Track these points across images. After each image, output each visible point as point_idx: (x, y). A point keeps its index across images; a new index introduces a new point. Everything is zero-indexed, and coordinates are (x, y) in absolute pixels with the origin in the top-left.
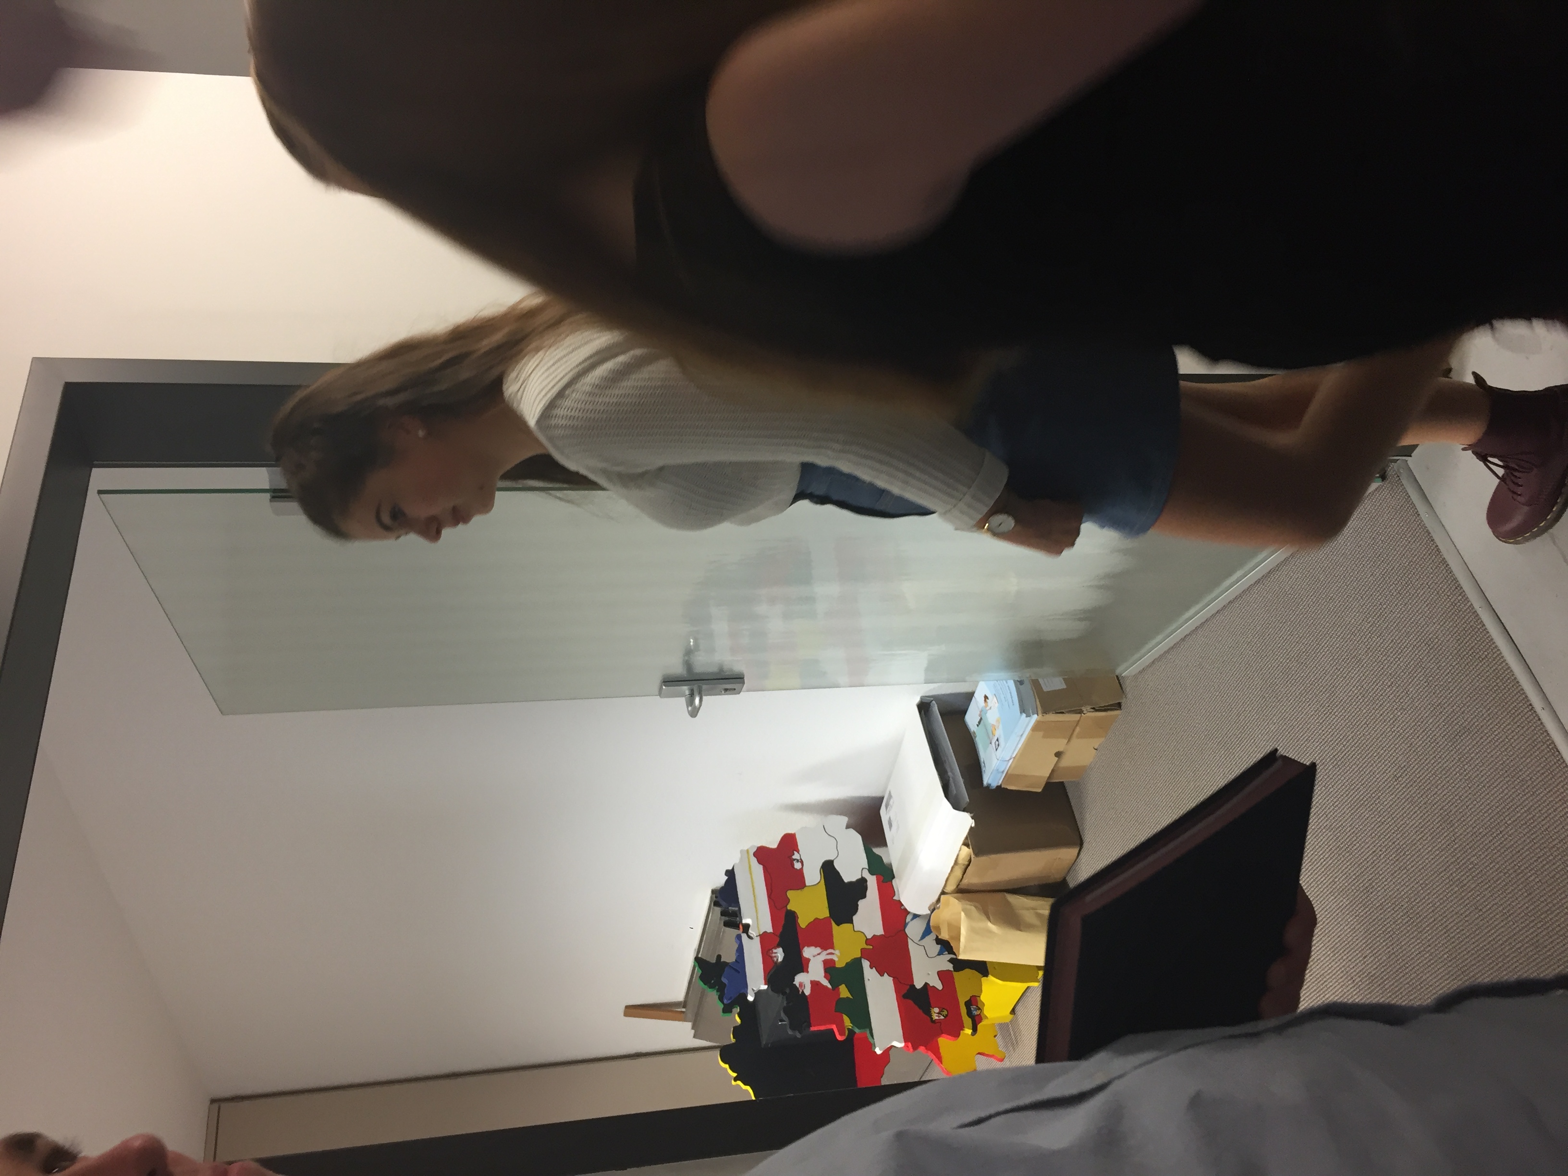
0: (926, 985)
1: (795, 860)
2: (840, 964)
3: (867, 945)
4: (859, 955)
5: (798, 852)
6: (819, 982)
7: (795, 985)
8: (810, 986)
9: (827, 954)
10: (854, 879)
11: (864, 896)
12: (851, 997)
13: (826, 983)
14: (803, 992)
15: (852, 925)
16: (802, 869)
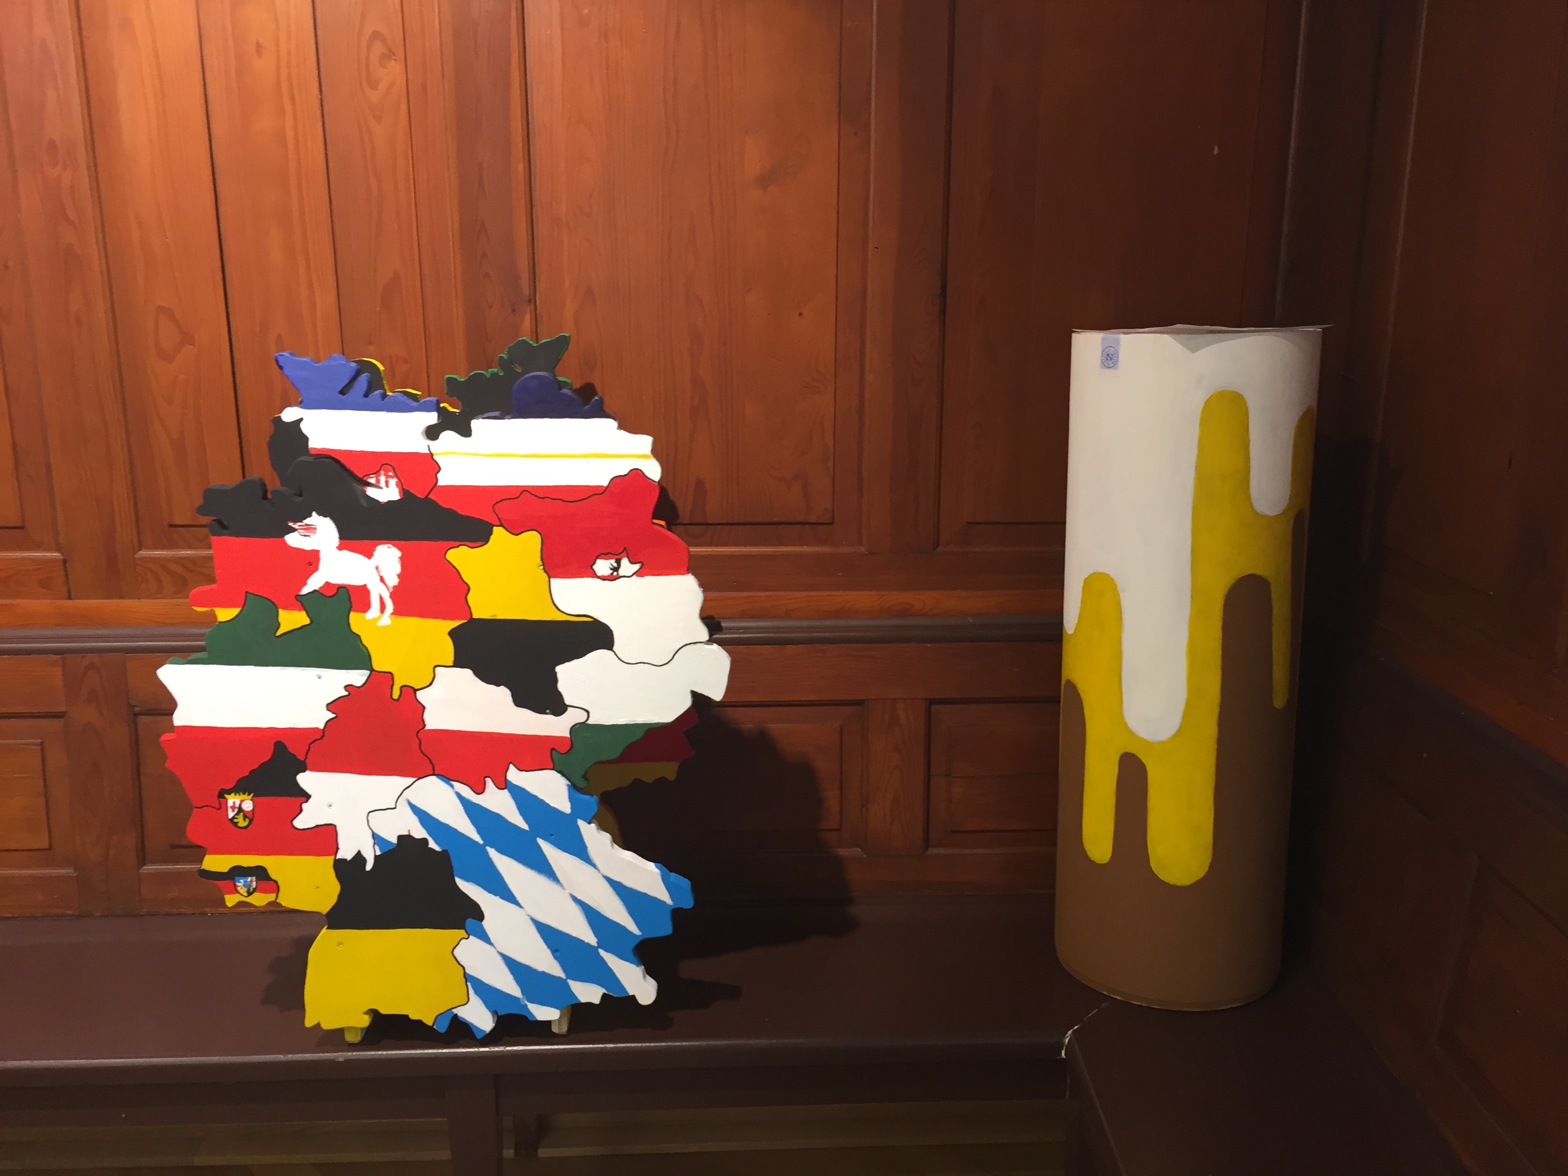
0: (307, 797)
3: (402, 688)
4: (377, 666)
5: (638, 573)
6: (317, 569)
7: (310, 516)
8: (308, 547)
9: (382, 600)
10: (561, 687)
11: (519, 702)
12: (279, 633)
13: (314, 583)
14: (294, 530)
15: (452, 664)
16: (594, 575)
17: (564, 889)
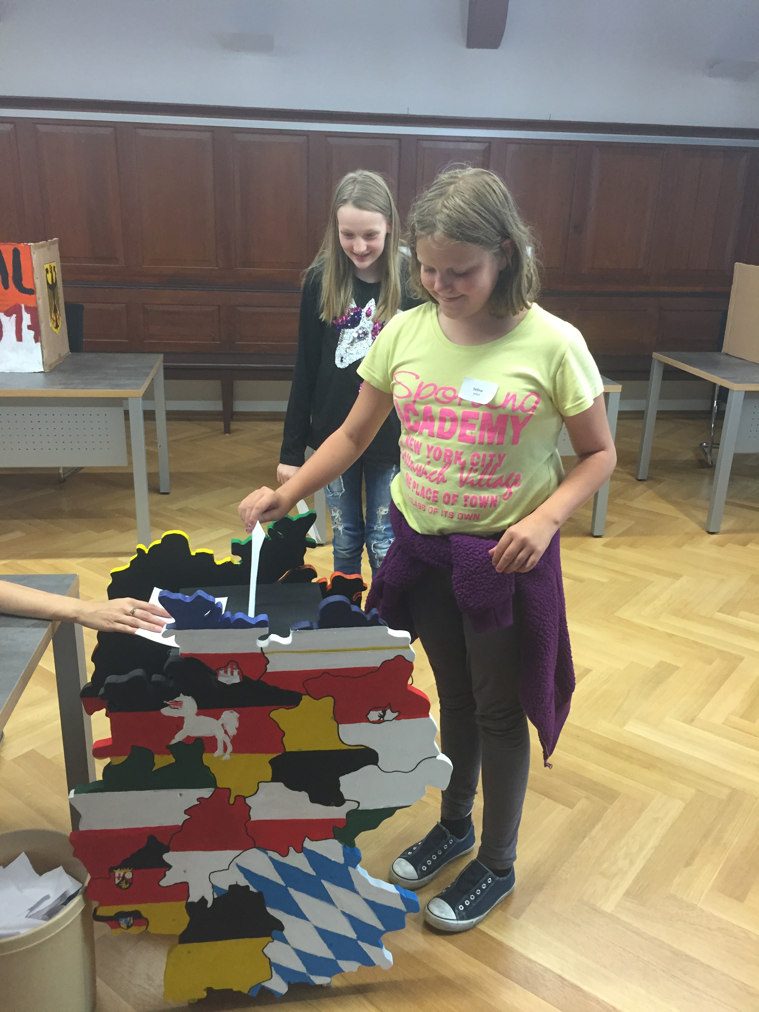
0: (169, 867)
1: (384, 713)
2: (207, 758)
3: (236, 797)
4: (220, 784)
5: (396, 718)
6: (182, 728)
7: (179, 696)
8: (176, 715)
9: (225, 744)
10: (342, 789)
11: (313, 800)
12: (155, 769)
13: (179, 737)
14: (167, 705)
15: (270, 780)
16: (368, 721)
17: (337, 908)
